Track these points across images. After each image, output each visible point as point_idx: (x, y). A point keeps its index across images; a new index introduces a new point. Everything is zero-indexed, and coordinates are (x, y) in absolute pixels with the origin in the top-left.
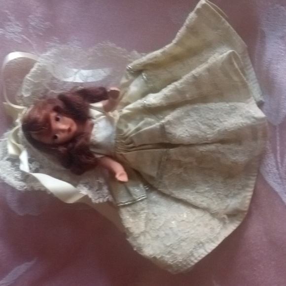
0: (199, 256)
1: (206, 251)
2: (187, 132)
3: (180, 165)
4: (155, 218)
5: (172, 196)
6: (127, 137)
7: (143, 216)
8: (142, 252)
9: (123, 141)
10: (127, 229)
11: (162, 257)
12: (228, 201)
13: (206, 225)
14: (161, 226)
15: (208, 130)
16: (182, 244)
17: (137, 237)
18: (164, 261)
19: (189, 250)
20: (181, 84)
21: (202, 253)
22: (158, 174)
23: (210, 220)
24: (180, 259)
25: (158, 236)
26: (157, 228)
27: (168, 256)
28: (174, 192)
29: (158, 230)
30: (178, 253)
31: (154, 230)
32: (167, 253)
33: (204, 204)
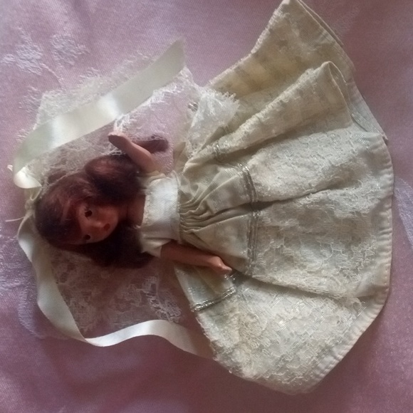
0: (326, 368)
1: (335, 358)
2: (280, 180)
3: (278, 233)
4: (252, 321)
5: (274, 283)
6: (197, 204)
7: (235, 320)
8: (242, 374)
9: (193, 211)
10: (214, 343)
11: (272, 377)
12: (359, 277)
13: (330, 319)
14: (263, 332)
15: (308, 172)
16: (298, 353)
17: (231, 353)
18: (276, 381)
19: (310, 360)
20: (266, 115)
21: (330, 362)
22: (249, 252)
23: (335, 311)
24: (299, 375)
25: (261, 347)
26: (258, 334)
27: (281, 374)
28: (275, 277)
29: (260, 337)
30: (295, 367)
31: (253, 338)
32: (278, 369)
33: (324, 288)
